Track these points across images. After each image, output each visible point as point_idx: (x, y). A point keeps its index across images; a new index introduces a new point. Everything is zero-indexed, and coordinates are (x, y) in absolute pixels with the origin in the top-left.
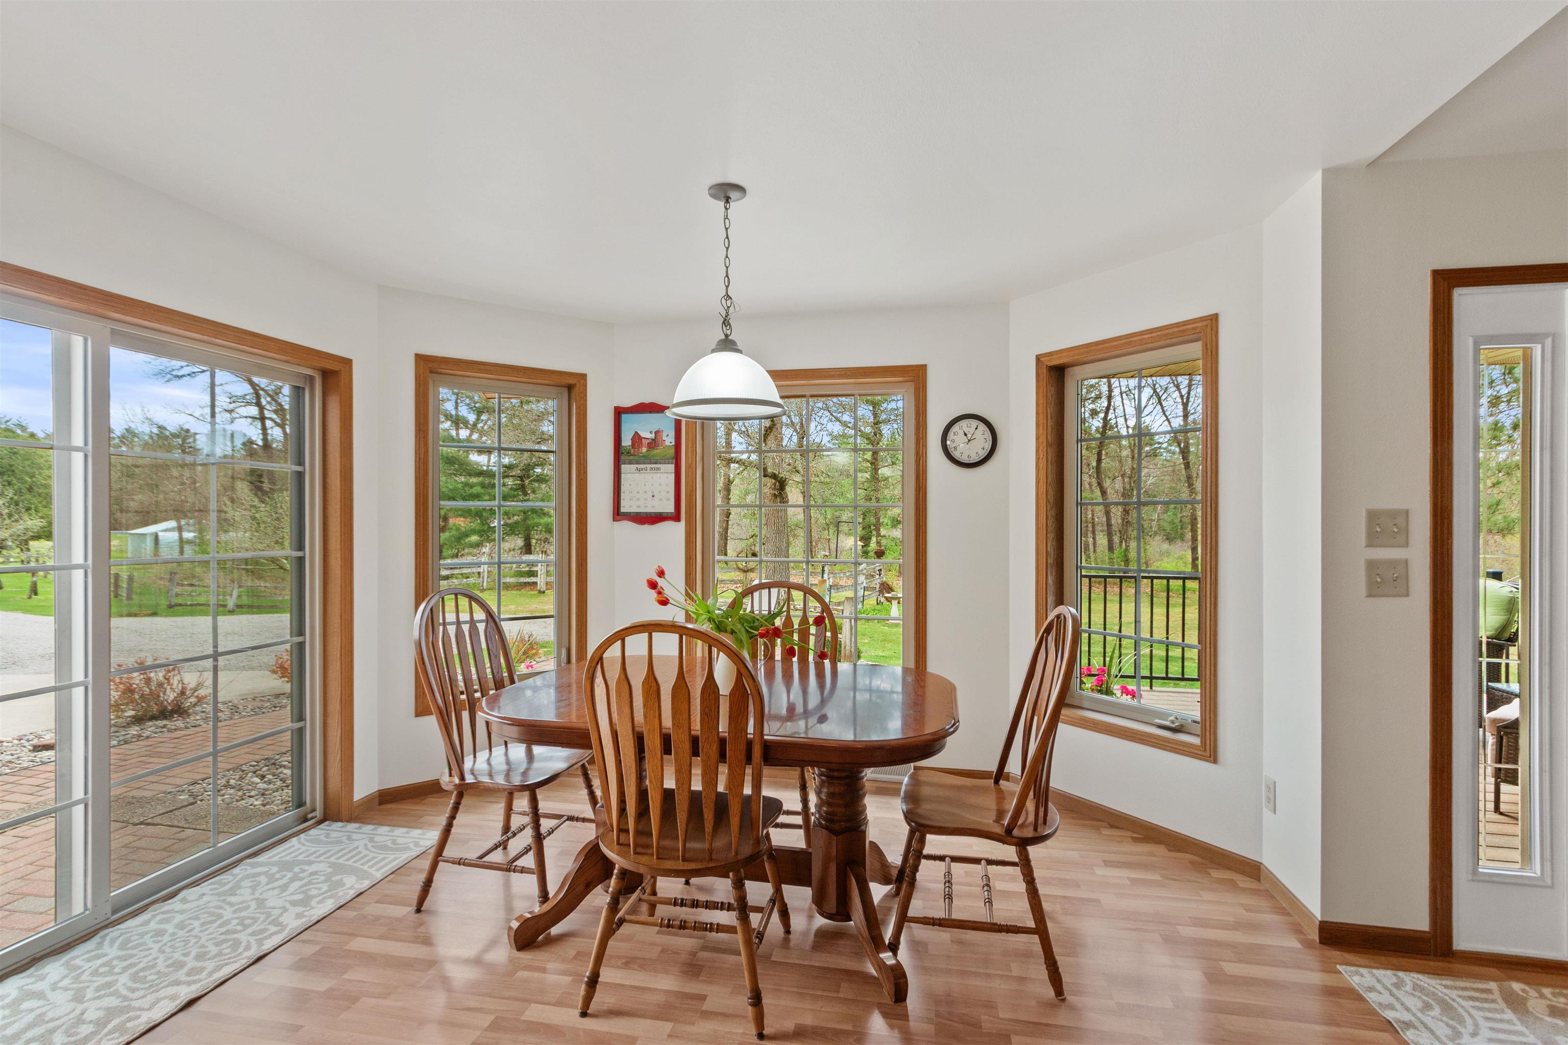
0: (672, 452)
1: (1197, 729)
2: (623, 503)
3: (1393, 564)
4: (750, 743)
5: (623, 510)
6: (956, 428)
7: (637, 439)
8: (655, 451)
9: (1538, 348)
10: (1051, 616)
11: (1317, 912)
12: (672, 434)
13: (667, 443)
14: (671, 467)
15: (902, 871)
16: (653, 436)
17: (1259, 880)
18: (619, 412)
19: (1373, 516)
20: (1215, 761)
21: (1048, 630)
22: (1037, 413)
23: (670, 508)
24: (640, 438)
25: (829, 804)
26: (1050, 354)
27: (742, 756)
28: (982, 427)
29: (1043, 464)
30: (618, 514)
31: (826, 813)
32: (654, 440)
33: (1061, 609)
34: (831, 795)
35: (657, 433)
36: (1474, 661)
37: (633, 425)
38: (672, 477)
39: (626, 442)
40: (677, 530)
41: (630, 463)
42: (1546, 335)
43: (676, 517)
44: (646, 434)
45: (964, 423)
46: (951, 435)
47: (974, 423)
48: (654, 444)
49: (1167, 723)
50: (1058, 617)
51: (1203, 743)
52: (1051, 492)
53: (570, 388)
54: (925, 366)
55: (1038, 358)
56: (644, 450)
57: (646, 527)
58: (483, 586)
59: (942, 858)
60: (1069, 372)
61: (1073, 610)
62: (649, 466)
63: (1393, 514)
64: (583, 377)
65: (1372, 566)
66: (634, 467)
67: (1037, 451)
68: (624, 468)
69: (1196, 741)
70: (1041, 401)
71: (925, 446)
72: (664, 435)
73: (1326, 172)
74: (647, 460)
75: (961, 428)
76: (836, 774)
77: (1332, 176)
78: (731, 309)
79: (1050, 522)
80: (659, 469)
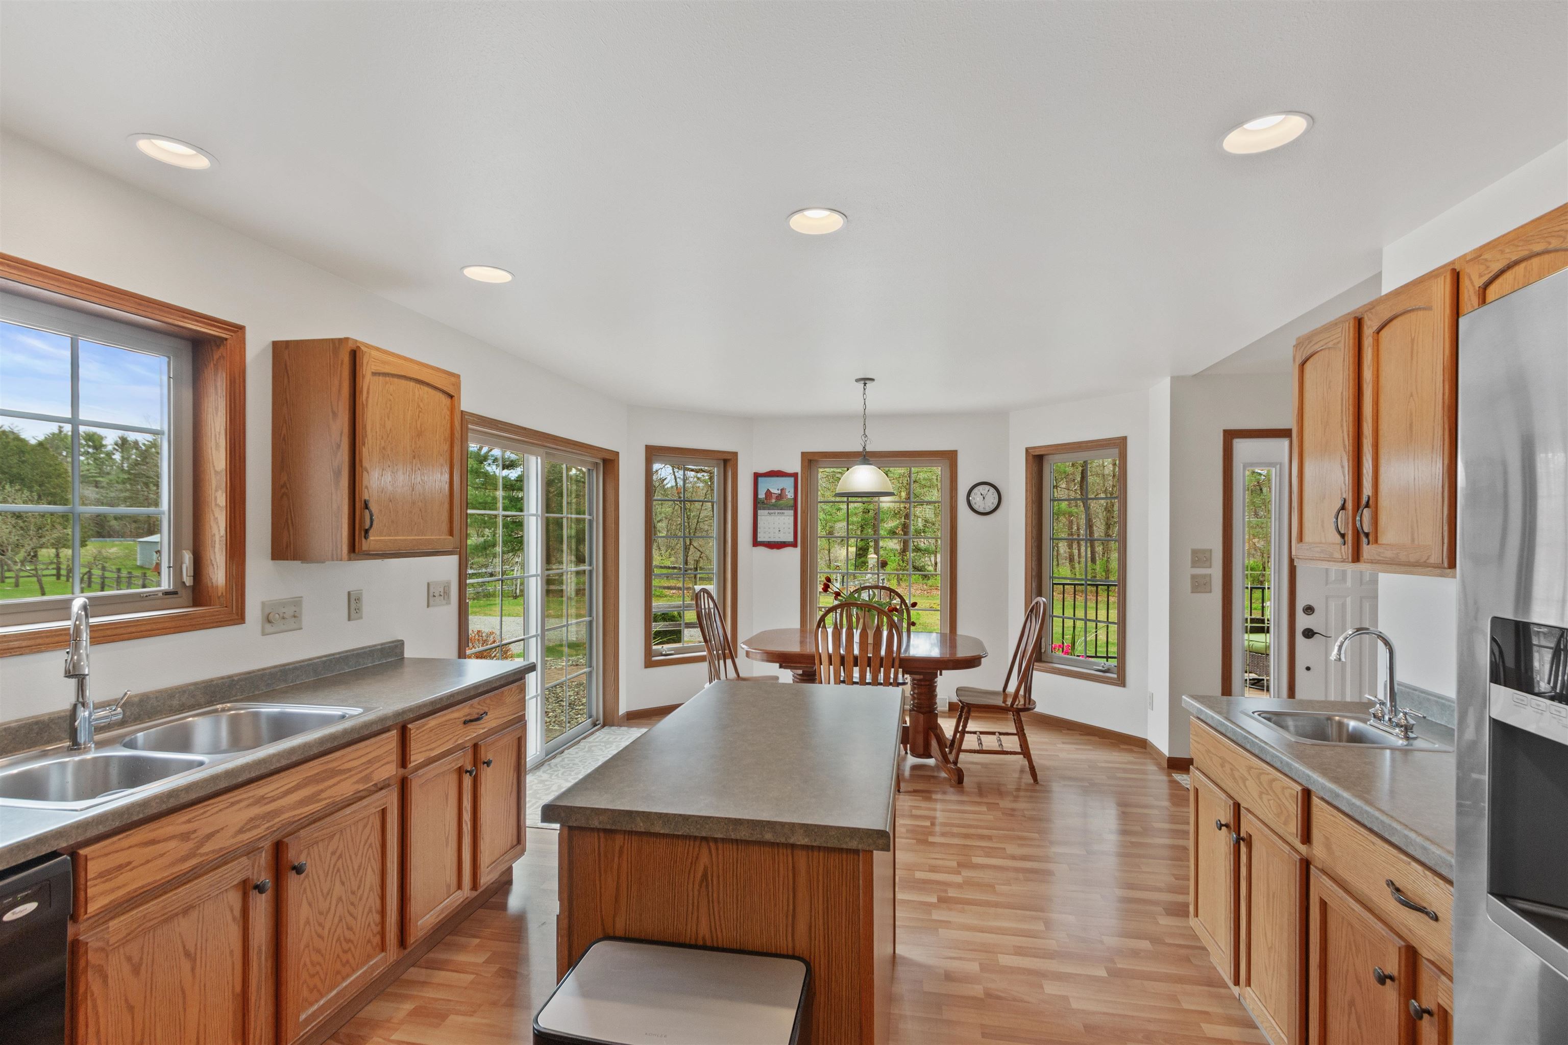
0: (792, 502)
1: (1115, 670)
2: (759, 535)
3: (1204, 576)
4: (894, 659)
5: (759, 540)
6: (975, 490)
7: (768, 493)
8: (781, 502)
9: (1274, 470)
10: (1034, 603)
11: (1167, 754)
12: (792, 490)
13: (789, 497)
14: (792, 512)
15: (953, 741)
16: (780, 492)
17: (1145, 749)
18: (757, 476)
19: (1195, 552)
20: (1124, 686)
21: (1031, 611)
22: (1026, 483)
23: (790, 539)
24: (771, 493)
25: (919, 699)
26: (1034, 448)
27: (890, 664)
28: (992, 490)
29: (1030, 514)
30: (756, 543)
31: (917, 703)
32: (780, 495)
33: (1039, 599)
34: (919, 694)
35: (782, 490)
36: (1243, 625)
37: (766, 485)
38: (792, 519)
39: (761, 495)
40: (794, 554)
41: (764, 509)
42: (1277, 464)
43: (794, 545)
44: (775, 491)
45: (981, 488)
46: (972, 494)
47: (987, 487)
48: (780, 497)
49: (1101, 668)
50: (1037, 603)
51: (1118, 676)
52: (1035, 532)
53: (725, 461)
54: (956, 451)
55: (1027, 450)
56: (773, 501)
57: (775, 551)
58: (516, 593)
59: (975, 733)
60: (1045, 459)
61: (1044, 599)
62: (776, 511)
63: (1204, 551)
64: (735, 454)
65: (1194, 577)
66: (766, 512)
67: (1026, 506)
68: (760, 512)
69: (1115, 676)
70: (1028, 476)
71: (956, 501)
72: (787, 491)
73: (1172, 378)
74: (775, 507)
75: (979, 490)
76: (923, 683)
77: (1177, 381)
78: (868, 442)
79: (1034, 550)
80: (783, 513)
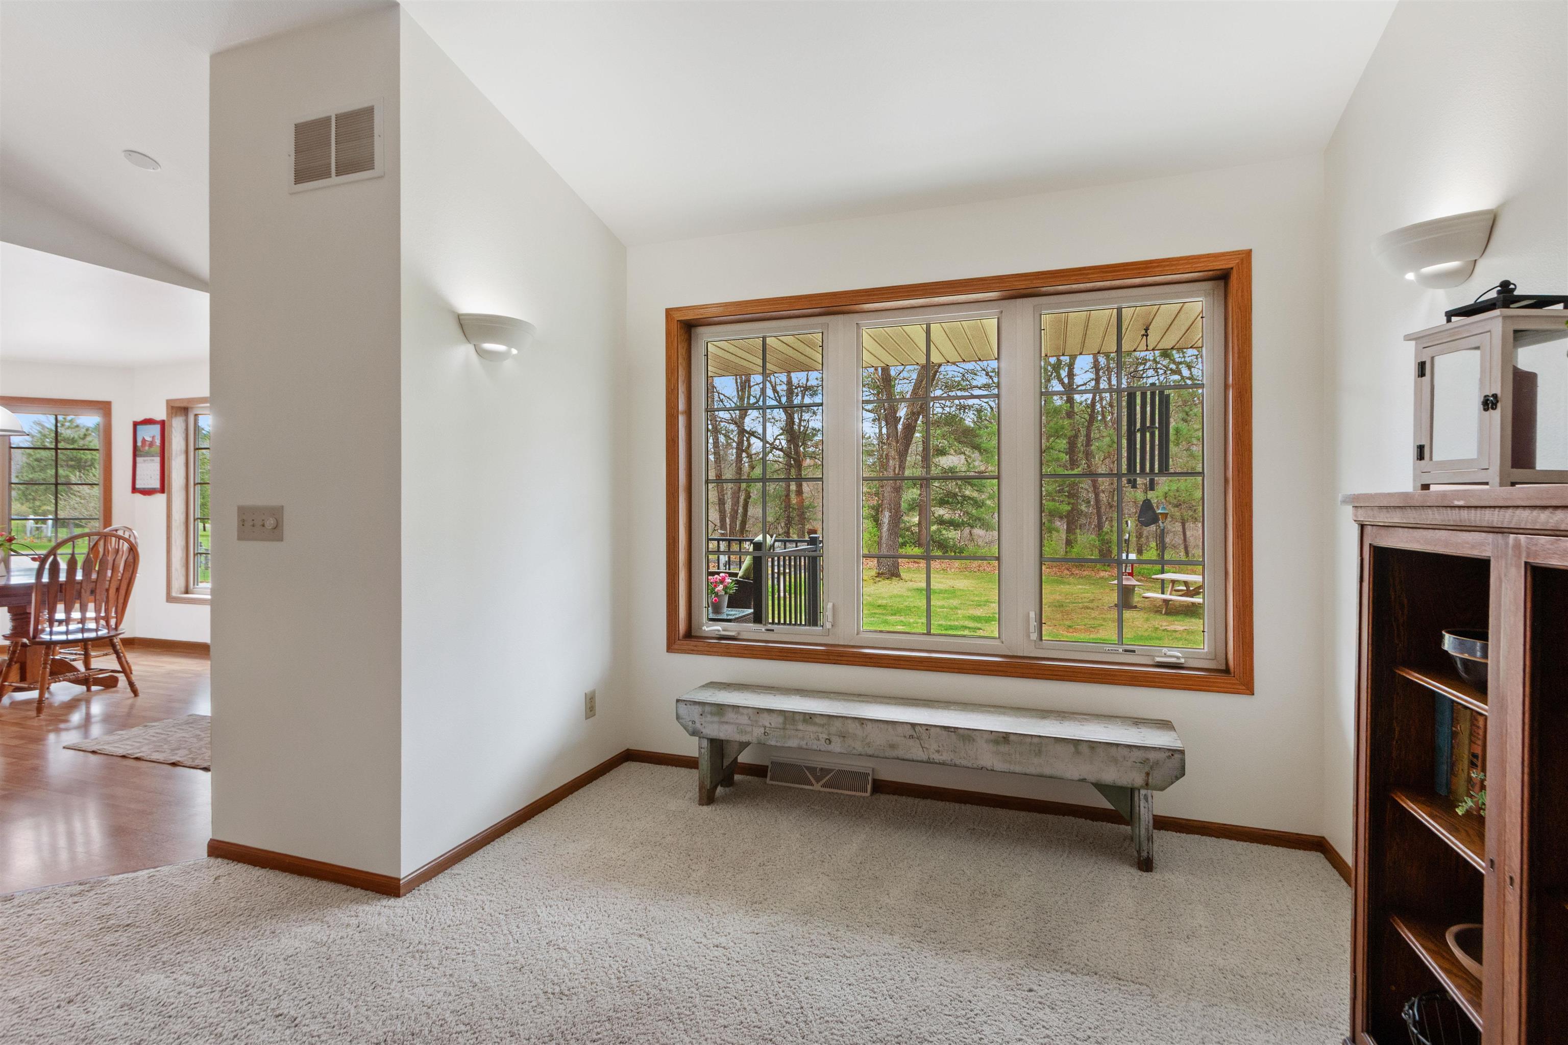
0: (158, 449)
2: (136, 482)
5: (138, 486)
7: (144, 441)
8: (152, 449)
12: (159, 438)
13: (157, 444)
14: (158, 459)
16: (152, 439)
18: (135, 424)
23: (157, 485)
30: (134, 490)
32: (152, 442)
35: (154, 437)
37: (142, 433)
38: (159, 465)
39: (139, 443)
40: (162, 499)
41: (141, 456)
43: (162, 491)
44: (148, 439)
48: (152, 444)
53: (104, 408)
56: (147, 448)
57: (148, 497)
62: (149, 458)
64: (109, 403)
66: (142, 459)
68: (139, 459)
72: (156, 438)
74: (147, 454)
80: (153, 460)
